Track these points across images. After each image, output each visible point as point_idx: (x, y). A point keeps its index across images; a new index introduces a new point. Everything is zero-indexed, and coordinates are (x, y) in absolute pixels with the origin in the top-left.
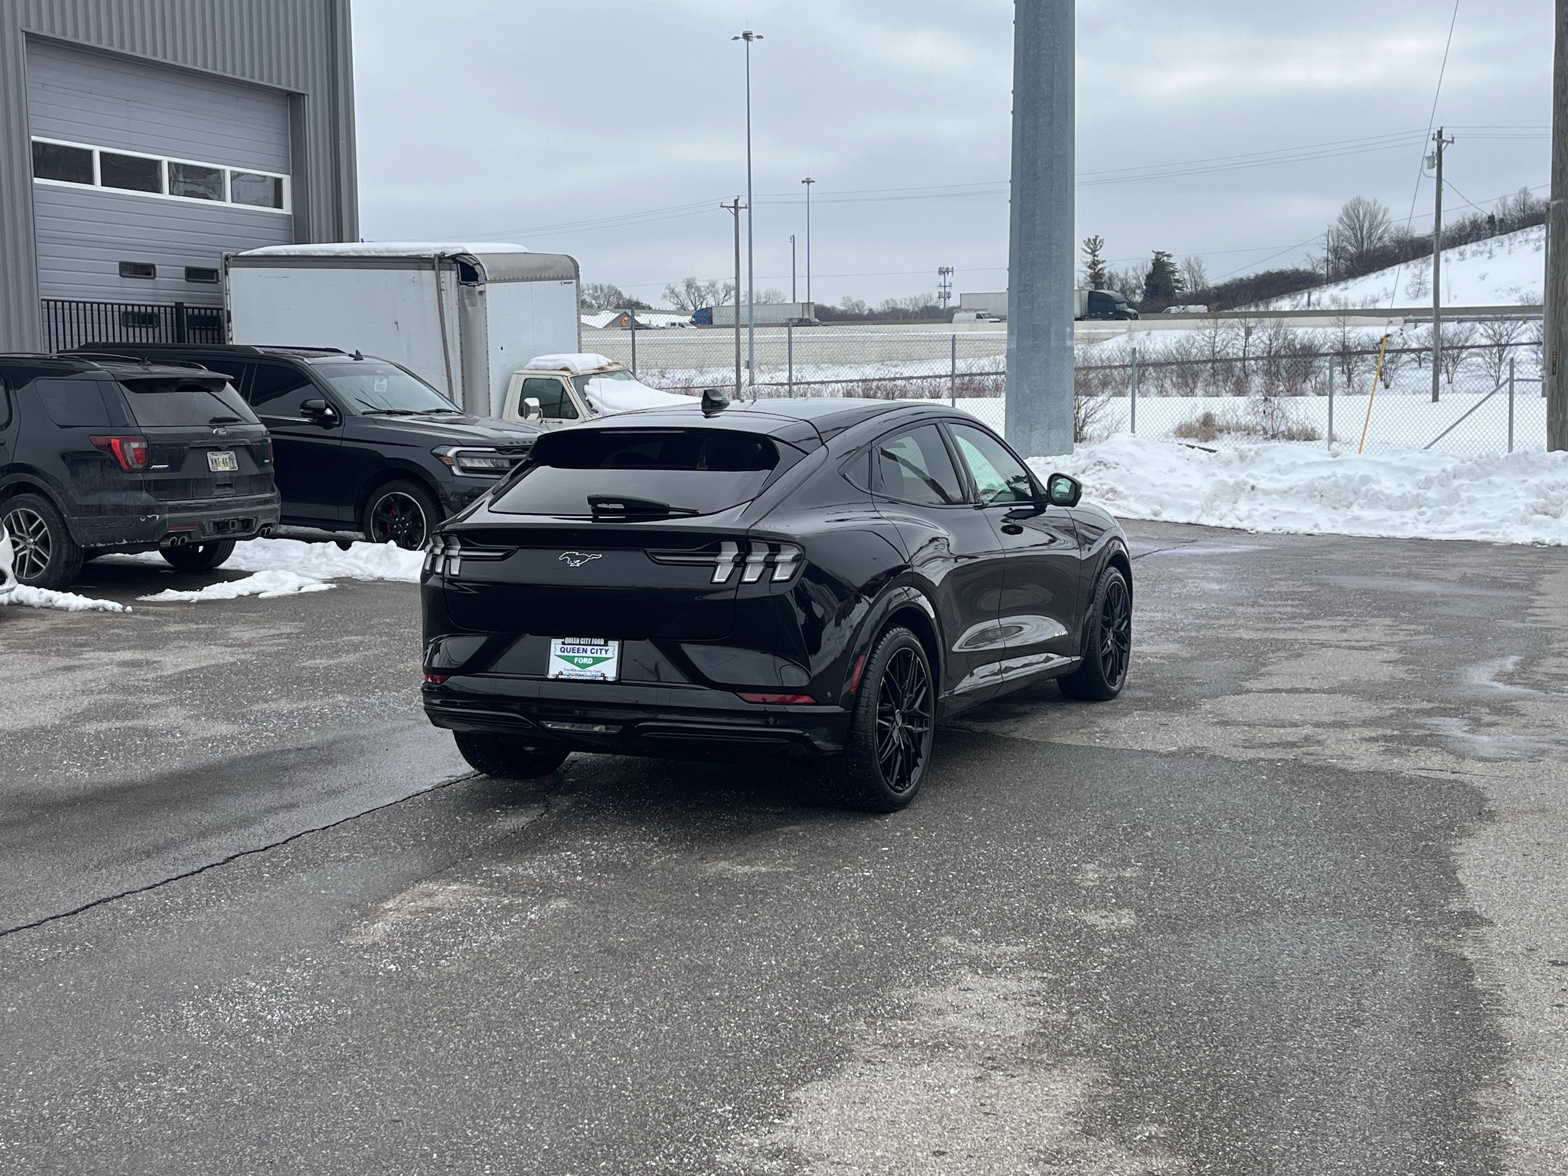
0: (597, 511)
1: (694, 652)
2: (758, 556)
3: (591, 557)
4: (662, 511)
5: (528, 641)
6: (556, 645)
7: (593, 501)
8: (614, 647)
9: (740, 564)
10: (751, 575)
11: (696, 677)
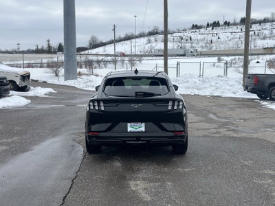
0: (136, 95)
1: (164, 125)
2: (176, 104)
3: (139, 105)
4: (153, 95)
5: (121, 124)
6: (129, 124)
7: (136, 93)
8: (143, 124)
9: (173, 105)
10: (175, 108)
11: (164, 129)
